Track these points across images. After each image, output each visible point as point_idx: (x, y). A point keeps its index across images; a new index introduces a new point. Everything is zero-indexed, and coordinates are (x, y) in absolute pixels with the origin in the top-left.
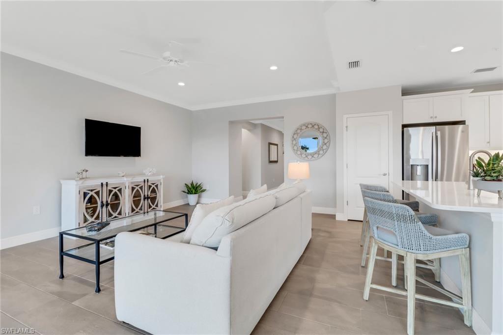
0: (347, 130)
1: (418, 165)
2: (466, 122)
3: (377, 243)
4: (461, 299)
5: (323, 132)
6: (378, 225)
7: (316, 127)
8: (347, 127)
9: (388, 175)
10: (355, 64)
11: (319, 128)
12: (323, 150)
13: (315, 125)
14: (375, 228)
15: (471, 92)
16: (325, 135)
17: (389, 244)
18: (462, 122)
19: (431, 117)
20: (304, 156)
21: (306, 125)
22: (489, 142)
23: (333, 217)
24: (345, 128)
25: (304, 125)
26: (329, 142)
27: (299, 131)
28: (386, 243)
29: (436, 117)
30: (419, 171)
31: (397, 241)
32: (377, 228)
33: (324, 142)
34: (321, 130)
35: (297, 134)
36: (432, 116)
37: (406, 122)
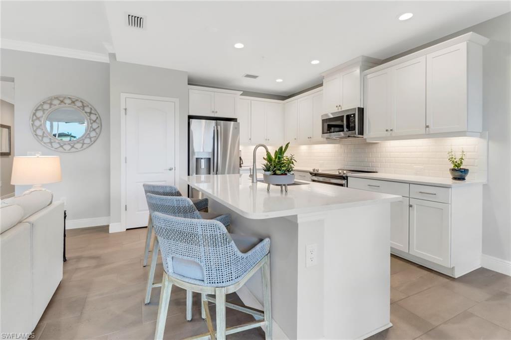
0: (126, 114)
1: (202, 159)
2: (238, 120)
3: (172, 281)
4: (262, 314)
5: (90, 113)
6: (174, 255)
7: (79, 104)
8: (126, 109)
9: (174, 169)
10: (136, 21)
11: (84, 106)
12: (90, 138)
13: (77, 100)
14: (169, 259)
15: (241, 95)
16: (93, 117)
17: (190, 281)
18: (234, 120)
19: (213, 112)
20: (56, 145)
21: (61, 99)
22: (250, 139)
23: (105, 229)
24: (123, 112)
25: (57, 98)
26: (100, 126)
27: (46, 106)
28: (187, 280)
29: (216, 112)
30: (203, 164)
31: (203, 275)
32: (172, 259)
33: (91, 127)
34: (88, 110)
35: (44, 110)
36: (213, 110)
37: (191, 114)
